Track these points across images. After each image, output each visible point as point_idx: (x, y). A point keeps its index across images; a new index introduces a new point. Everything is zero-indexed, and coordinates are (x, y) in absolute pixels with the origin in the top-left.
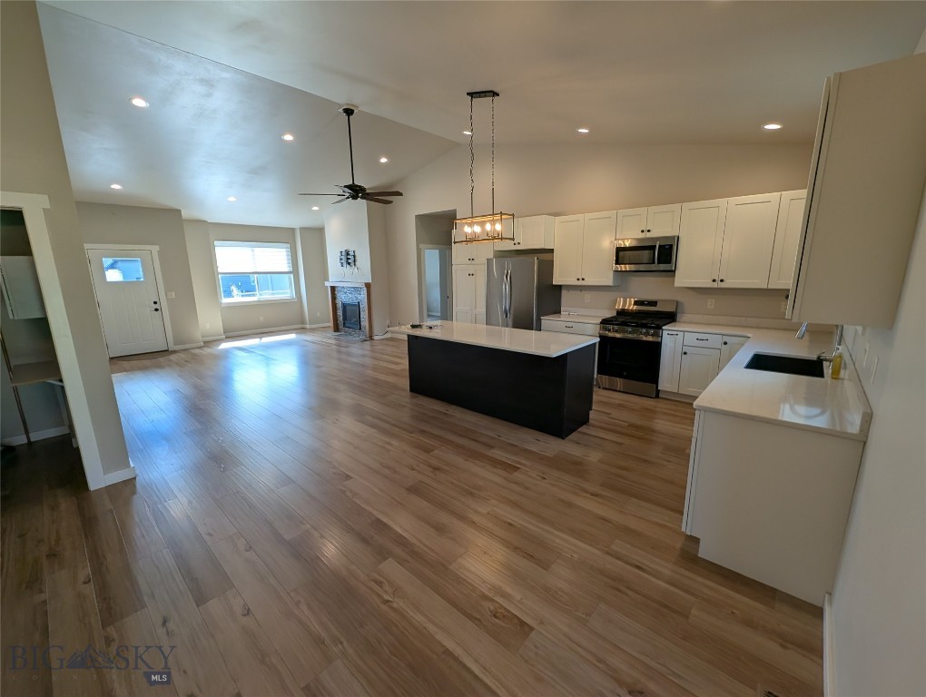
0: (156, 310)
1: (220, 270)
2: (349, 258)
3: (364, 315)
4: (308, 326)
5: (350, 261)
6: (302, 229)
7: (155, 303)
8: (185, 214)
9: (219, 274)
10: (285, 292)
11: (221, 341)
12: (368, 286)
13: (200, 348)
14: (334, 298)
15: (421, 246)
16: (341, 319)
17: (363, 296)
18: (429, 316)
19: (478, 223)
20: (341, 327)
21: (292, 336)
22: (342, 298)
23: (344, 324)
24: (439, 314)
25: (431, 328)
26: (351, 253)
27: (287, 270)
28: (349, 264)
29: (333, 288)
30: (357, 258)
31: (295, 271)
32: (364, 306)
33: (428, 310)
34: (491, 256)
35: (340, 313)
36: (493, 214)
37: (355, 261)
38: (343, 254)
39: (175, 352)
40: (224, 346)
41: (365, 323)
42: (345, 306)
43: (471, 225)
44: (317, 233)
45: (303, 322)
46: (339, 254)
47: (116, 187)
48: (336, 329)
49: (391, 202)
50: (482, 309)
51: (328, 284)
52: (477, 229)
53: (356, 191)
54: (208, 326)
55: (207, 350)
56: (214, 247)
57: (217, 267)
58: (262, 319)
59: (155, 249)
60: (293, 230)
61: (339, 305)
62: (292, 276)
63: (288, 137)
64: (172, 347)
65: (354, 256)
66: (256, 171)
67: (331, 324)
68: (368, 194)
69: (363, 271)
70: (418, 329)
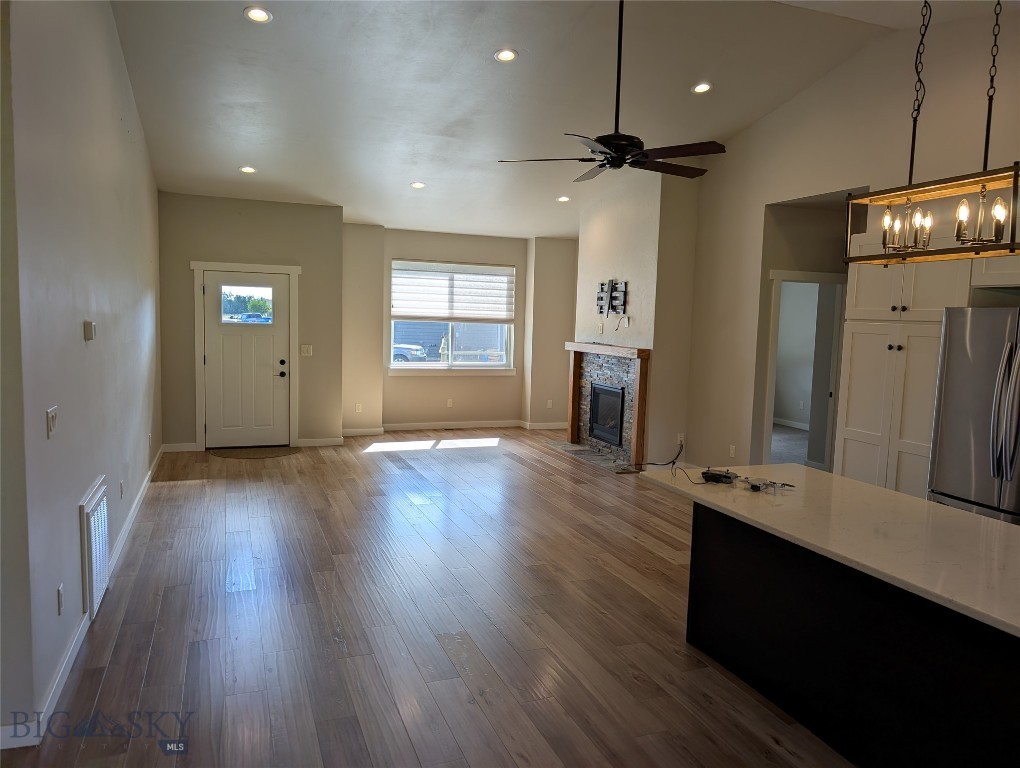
0: (282, 374)
1: (395, 311)
2: (615, 297)
3: (631, 417)
4: (528, 425)
5: (615, 303)
6: (541, 240)
7: (282, 362)
8: (350, 213)
9: (391, 317)
10: (497, 356)
11: (374, 437)
12: (644, 355)
13: (336, 447)
14: (579, 374)
15: (772, 274)
16: (586, 417)
17: (632, 377)
18: (777, 427)
19: (926, 207)
20: (585, 435)
21: (492, 442)
22: (594, 375)
23: (591, 430)
24: (806, 427)
25: (755, 488)
26: (621, 287)
27: (503, 315)
28: (614, 308)
29: (579, 357)
30: (631, 298)
31: (518, 320)
32: (633, 394)
33: (779, 412)
34: (961, 299)
35: (586, 405)
36: (985, 172)
37: (625, 303)
38: (606, 288)
39: (298, 449)
40: (376, 448)
41: (630, 433)
42: (596, 392)
43: (903, 211)
44: (564, 249)
45: (520, 416)
46: (599, 290)
47: (248, 170)
48: (576, 438)
49: (700, 172)
50: (920, 440)
51: (571, 347)
52: (923, 221)
53: (620, 150)
54: (360, 409)
55: (347, 454)
56: (390, 269)
57: (390, 306)
58: (450, 403)
59: (296, 271)
60: (525, 242)
61: (587, 390)
62: (512, 326)
63: (507, 56)
64: (295, 442)
65: (626, 293)
66: (455, 130)
67: (567, 425)
68: (646, 154)
69: (639, 327)
70: (722, 486)
